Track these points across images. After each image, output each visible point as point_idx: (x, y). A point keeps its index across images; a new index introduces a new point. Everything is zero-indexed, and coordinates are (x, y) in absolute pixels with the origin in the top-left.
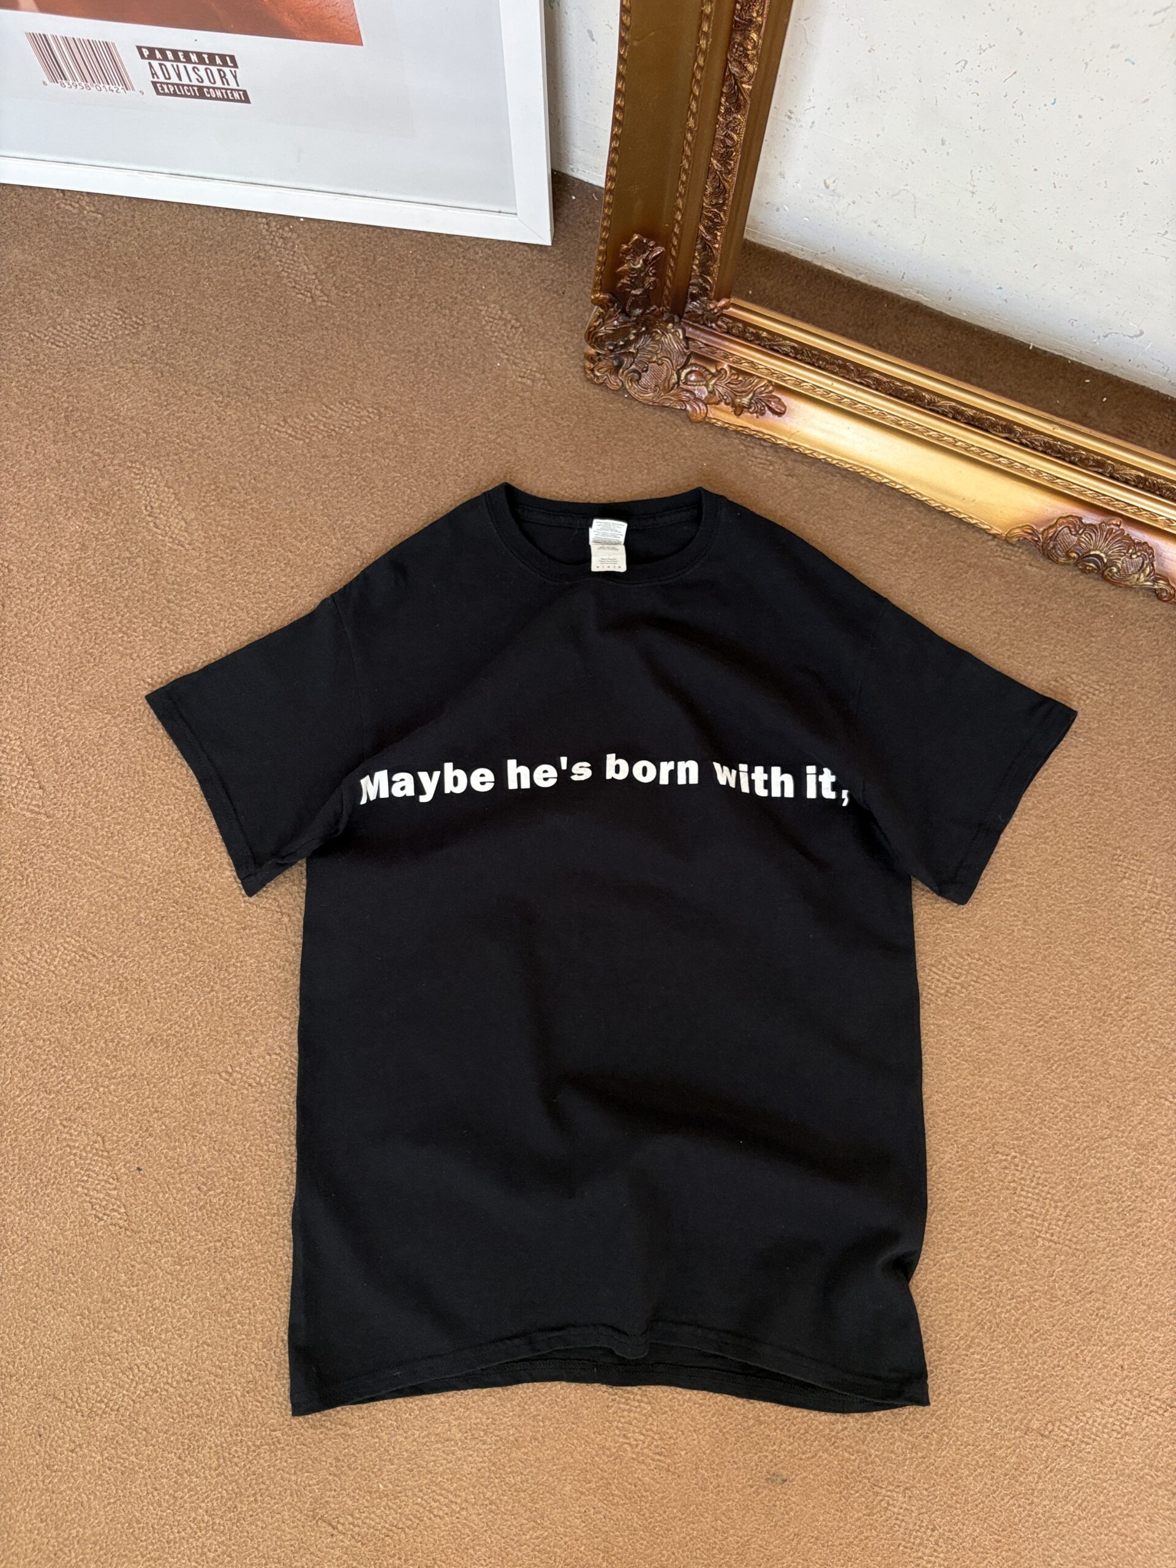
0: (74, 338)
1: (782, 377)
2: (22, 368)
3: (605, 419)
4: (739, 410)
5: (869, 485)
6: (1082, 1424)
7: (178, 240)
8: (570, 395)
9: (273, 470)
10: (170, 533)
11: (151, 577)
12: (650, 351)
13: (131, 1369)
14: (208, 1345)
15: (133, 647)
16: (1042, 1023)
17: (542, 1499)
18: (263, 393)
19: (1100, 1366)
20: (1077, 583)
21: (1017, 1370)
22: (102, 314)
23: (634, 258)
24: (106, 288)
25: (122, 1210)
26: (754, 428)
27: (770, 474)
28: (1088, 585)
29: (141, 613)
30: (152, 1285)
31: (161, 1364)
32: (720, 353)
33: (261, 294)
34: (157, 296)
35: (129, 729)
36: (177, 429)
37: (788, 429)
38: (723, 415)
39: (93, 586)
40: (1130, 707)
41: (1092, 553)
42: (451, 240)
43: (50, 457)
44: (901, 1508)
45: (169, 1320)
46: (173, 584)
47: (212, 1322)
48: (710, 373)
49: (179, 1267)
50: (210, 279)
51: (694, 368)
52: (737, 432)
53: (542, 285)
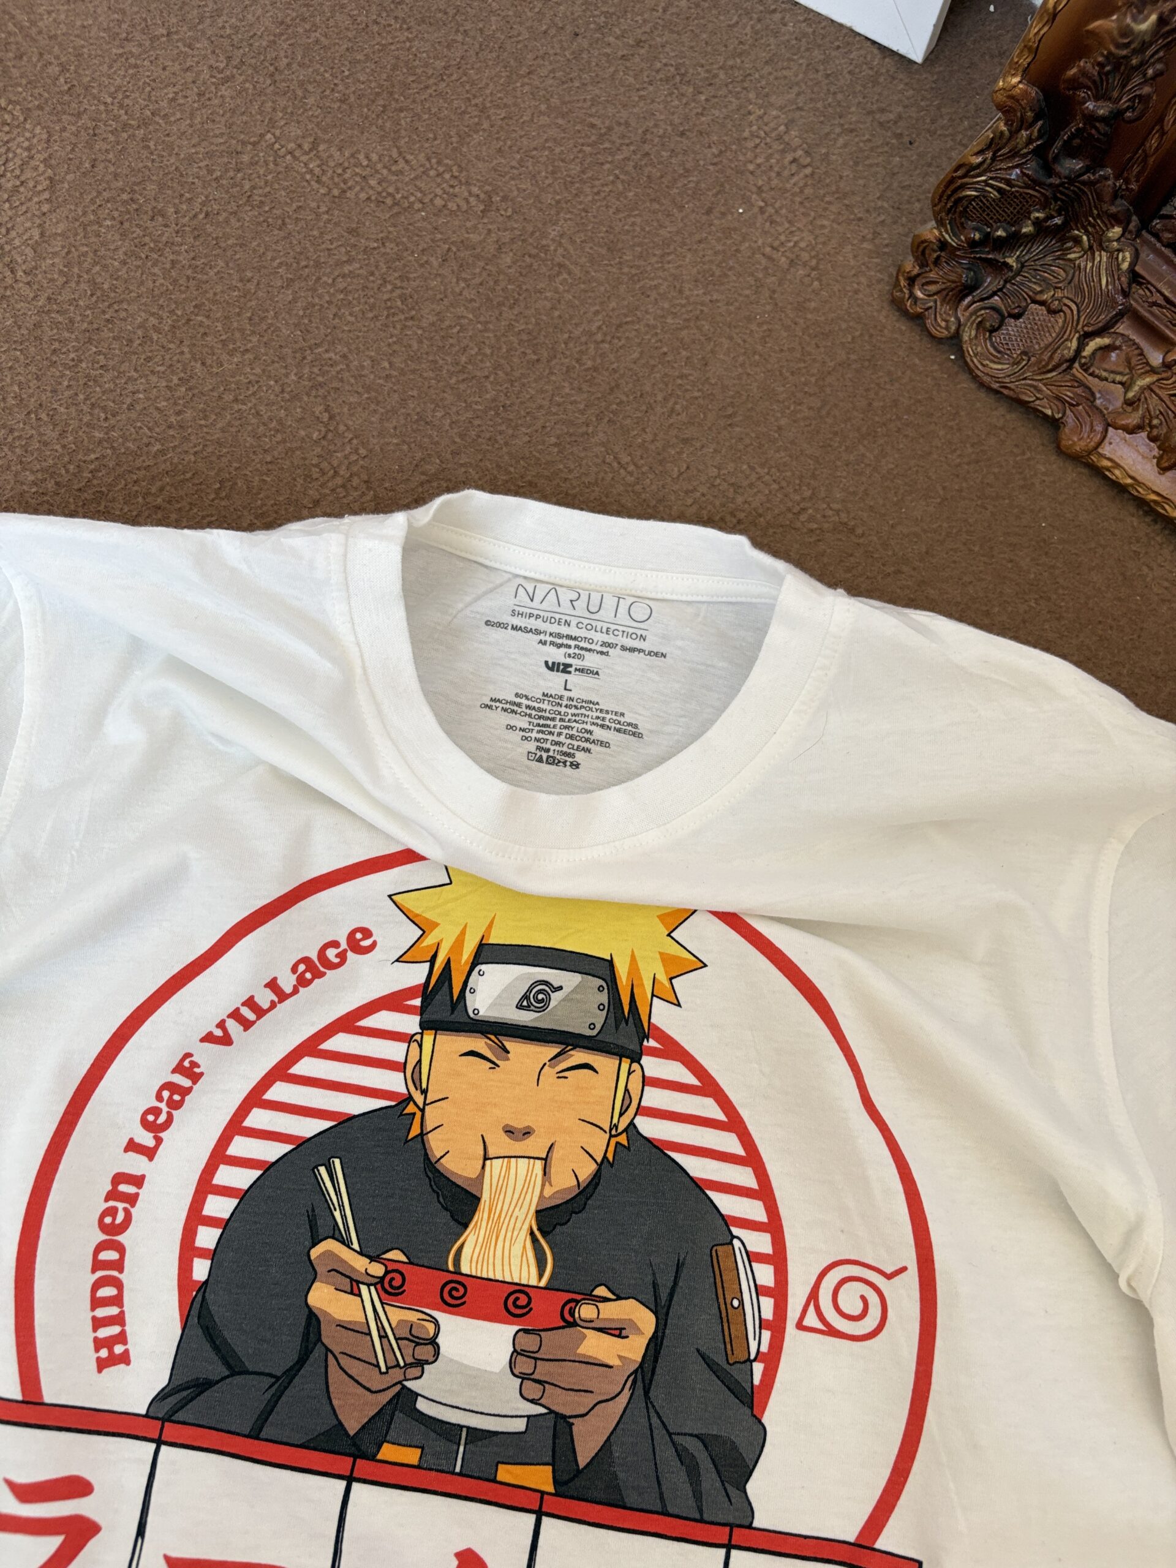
3: (898, 379)
4: (1169, 459)
8: (849, 313)
18: (301, 87)
38: (1131, 460)
48: (1147, 363)
51: (1118, 342)
53: (878, 116)
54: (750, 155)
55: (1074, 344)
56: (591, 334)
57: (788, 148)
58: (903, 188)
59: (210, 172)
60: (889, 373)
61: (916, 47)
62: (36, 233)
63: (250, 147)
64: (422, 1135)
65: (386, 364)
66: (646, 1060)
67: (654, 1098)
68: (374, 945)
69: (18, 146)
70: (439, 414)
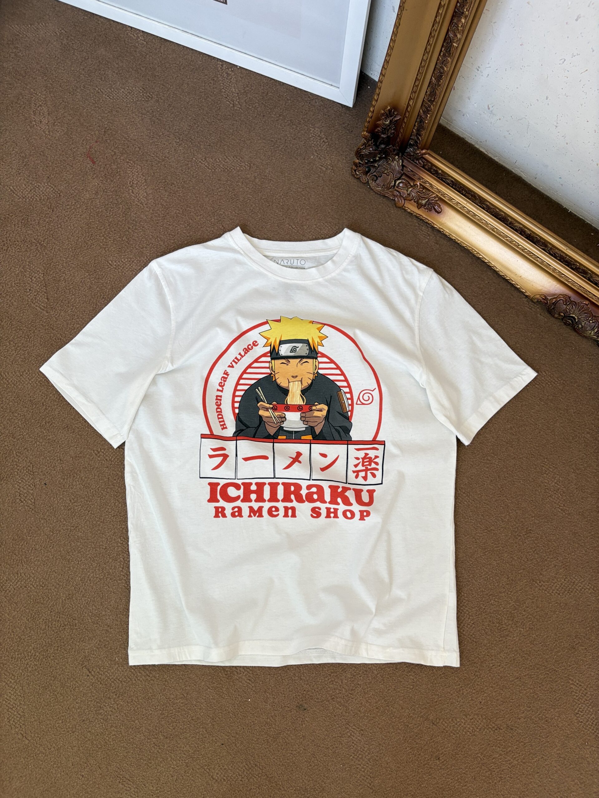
0: (118, 96)
1: (443, 194)
2: (91, 104)
3: (356, 195)
4: (420, 206)
5: (473, 258)
6: (454, 724)
7: (178, 63)
8: (342, 180)
9: (194, 180)
10: (138, 197)
11: (124, 215)
12: (385, 168)
13: (17, 574)
14: (55, 573)
15: (107, 245)
16: (486, 531)
17: (189, 686)
18: (199, 143)
19: (470, 699)
20: (560, 328)
21: (429, 689)
22: (134, 88)
23: (386, 118)
24: (139, 77)
25: (33, 501)
26: (424, 216)
27: (427, 240)
28: (566, 331)
29: (115, 230)
30: (37, 538)
31: (32, 575)
32: (417, 176)
33: (210, 97)
34: (162, 86)
35: (95, 282)
36: (154, 150)
37: (440, 221)
38: (411, 207)
39: (96, 212)
40: (570, 394)
41: (571, 315)
42: (306, 93)
43: (92, 148)
44: (357, 738)
45: (41, 556)
46: (133, 221)
47: (60, 563)
48: (410, 185)
49: (52, 534)
50: (188, 84)
51: (403, 181)
52: (417, 217)
53: (343, 125)
54: (312, 142)
55: (394, 182)
56: (281, 196)
57: (322, 138)
58: (351, 144)
59: (182, 171)
60: (353, 194)
61: (350, 104)
62: (145, 194)
63: (190, 162)
64: (275, 380)
65: (234, 213)
66: (318, 359)
67: (321, 366)
68: (258, 344)
69: (135, 172)
70: (249, 223)
